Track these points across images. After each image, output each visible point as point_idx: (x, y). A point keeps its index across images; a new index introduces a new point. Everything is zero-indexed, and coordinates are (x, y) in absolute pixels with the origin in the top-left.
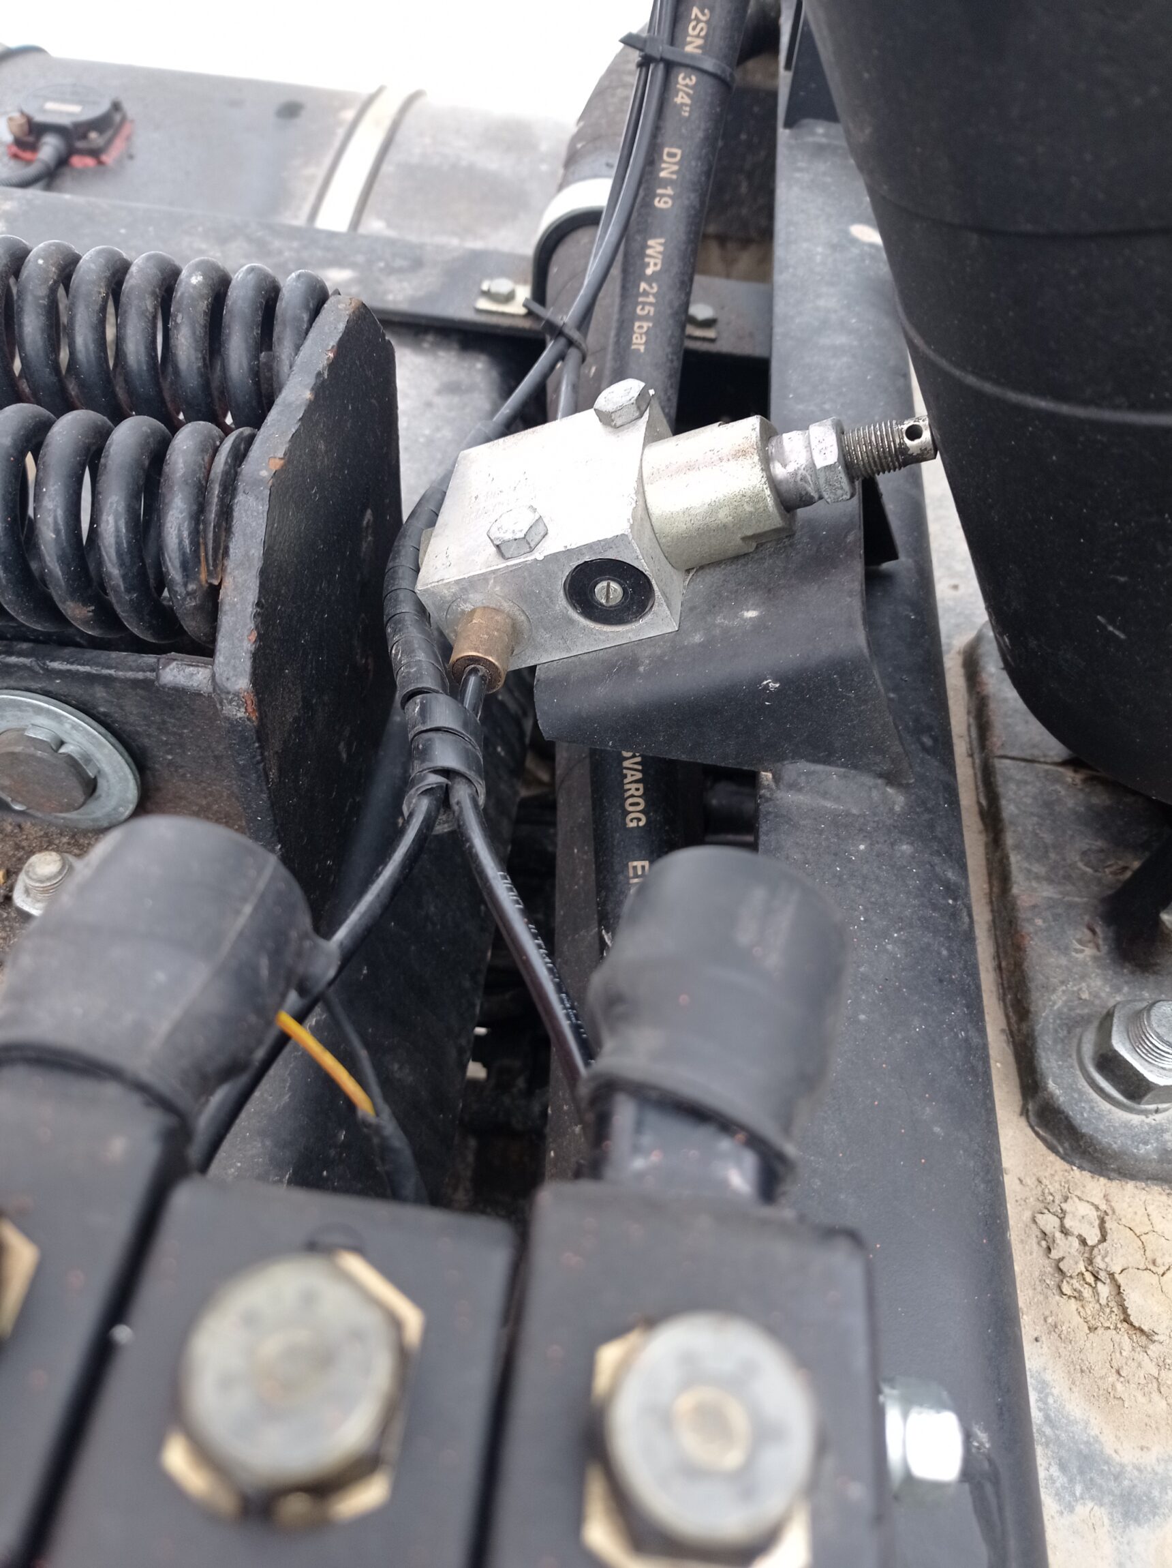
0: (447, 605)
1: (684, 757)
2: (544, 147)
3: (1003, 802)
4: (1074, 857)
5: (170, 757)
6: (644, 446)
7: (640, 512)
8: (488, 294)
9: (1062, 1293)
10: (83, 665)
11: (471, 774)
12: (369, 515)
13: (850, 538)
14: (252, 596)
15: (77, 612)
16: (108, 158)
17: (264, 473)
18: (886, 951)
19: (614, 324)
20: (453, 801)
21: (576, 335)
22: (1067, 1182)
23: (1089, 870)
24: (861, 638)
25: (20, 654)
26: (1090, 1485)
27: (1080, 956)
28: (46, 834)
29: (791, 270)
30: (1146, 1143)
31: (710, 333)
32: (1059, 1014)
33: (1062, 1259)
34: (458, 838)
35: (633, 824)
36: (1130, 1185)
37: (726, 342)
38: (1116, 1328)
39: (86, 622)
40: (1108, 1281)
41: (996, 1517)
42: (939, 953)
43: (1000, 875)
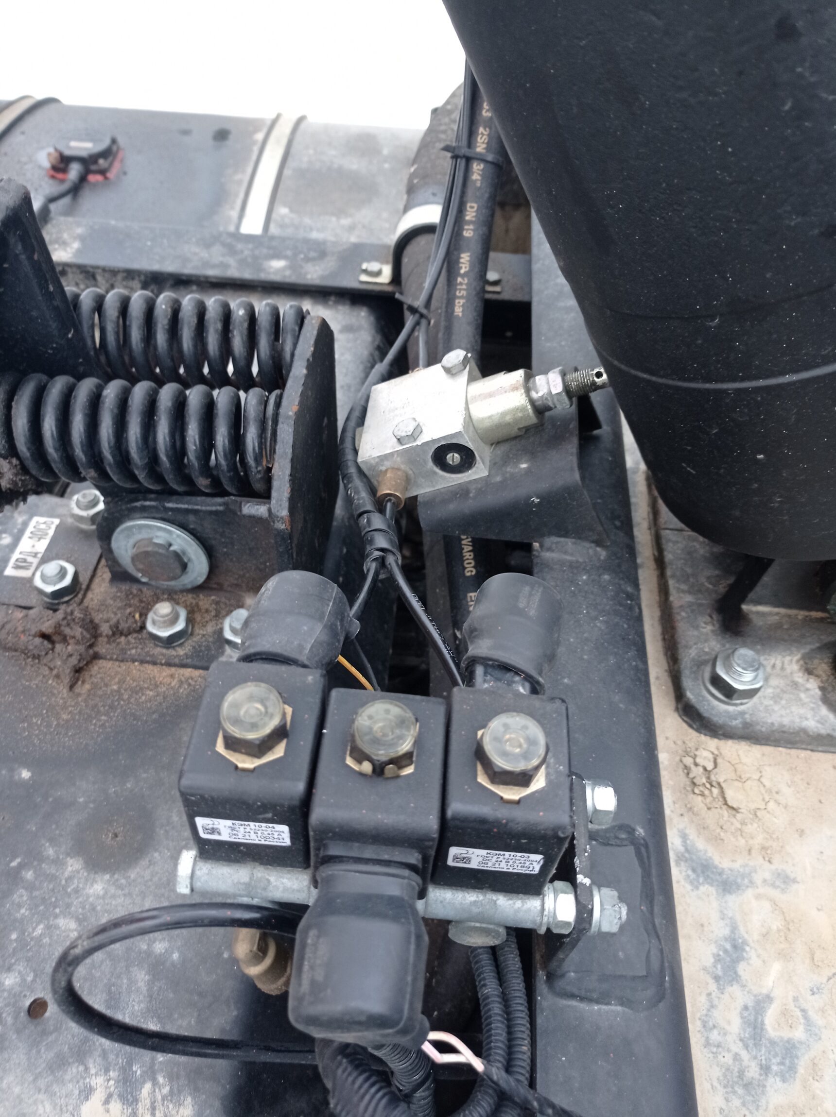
0: (372, 468)
1: (494, 538)
2: (385, 152)
3: (665, 553)
4: (703, 580)
5: (225, 550)
6: (467, 385)
7: (467, 419)
8: (365, 271)
9: (694, 793)
10: (184, 504)
11: (394, 550)
12: (326, 420)
13: (571, 426)
14: (288, 471)
15: (203, 482)
16: (111, 175)
17: (291, 413)
18: (596, 626)
19: (445, 301)
20: (387, 563)
21: (424, 311)
22: (698, 742)
23: (711, 586)
24: (577, 476)
25: (151, 500)
26: (707, 878)
27: (704, 630)
28: (155, 594)
29: (541, 262)
30: (736, 719)
31: (497, 289)
32: (693, 660)
33: (694, 778)
34: (392, 579)
35: (468, 574)
36: (730, 742)
37: (507, 294)
38: (721, 808)
39: (206, 487)
40: (717, 786)
41: (646, 860)
42: (623, 626)
43: (664, 591)
